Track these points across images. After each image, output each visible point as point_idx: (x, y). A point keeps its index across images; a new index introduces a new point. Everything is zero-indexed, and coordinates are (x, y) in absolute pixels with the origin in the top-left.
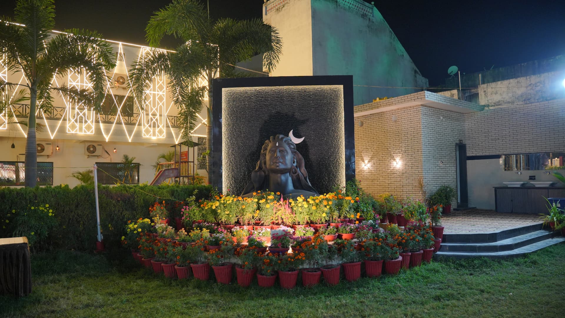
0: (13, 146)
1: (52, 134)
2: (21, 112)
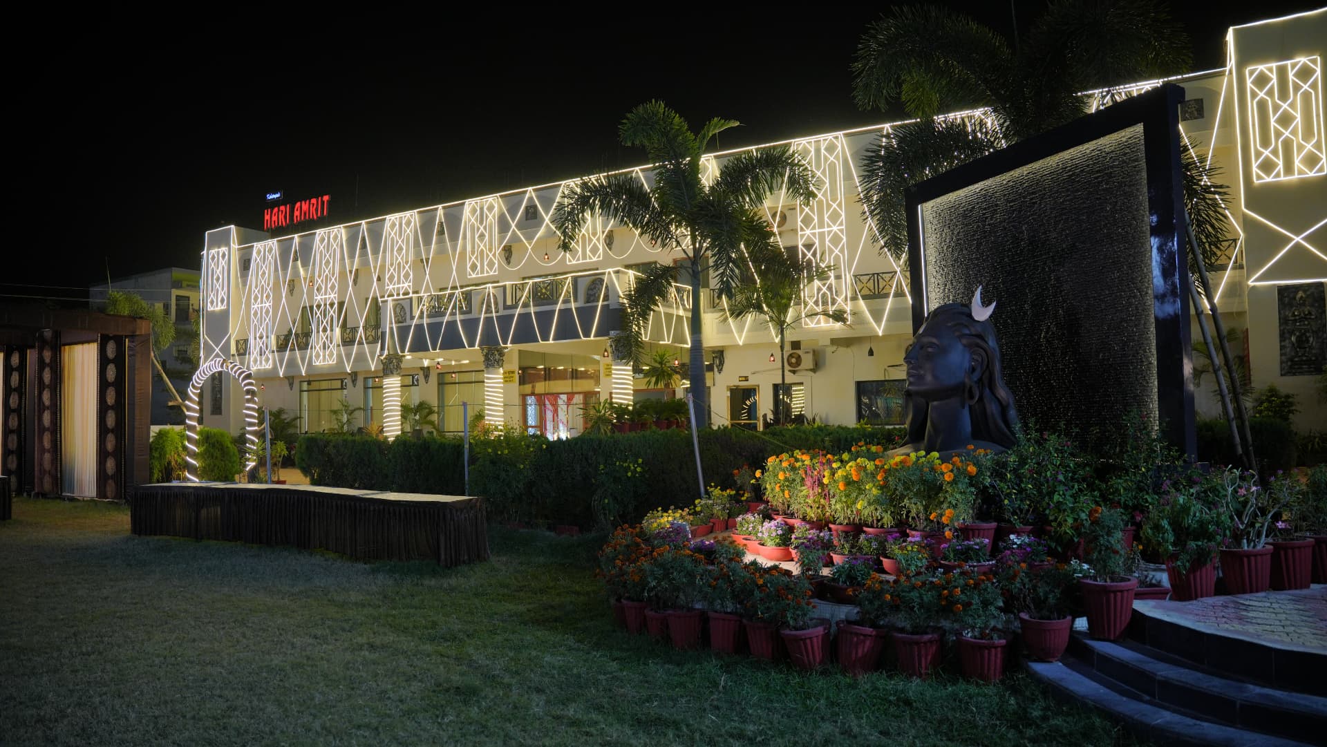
0: (871, 353)
1: (879, 326)
2: (872, 288)
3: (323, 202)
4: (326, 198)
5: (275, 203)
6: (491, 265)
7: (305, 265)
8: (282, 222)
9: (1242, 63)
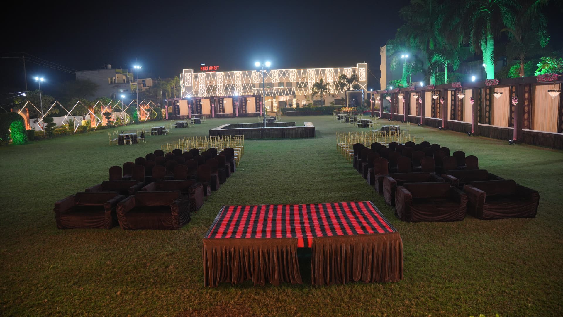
3: (217, 67)
4: (218, 66)
5: (203, 66)
6: (258, 82)
7: (214, 78)
8: (206, 69)
9: (359, 68)
